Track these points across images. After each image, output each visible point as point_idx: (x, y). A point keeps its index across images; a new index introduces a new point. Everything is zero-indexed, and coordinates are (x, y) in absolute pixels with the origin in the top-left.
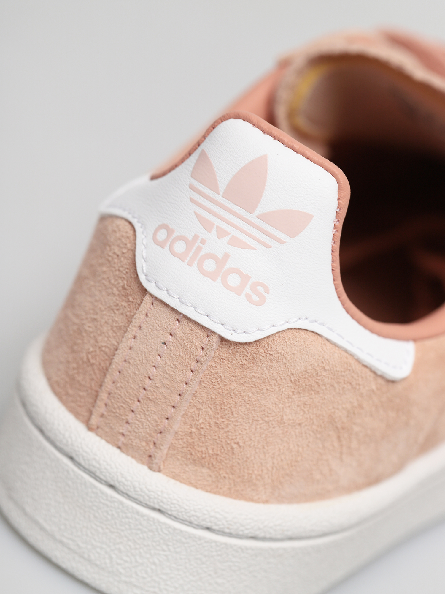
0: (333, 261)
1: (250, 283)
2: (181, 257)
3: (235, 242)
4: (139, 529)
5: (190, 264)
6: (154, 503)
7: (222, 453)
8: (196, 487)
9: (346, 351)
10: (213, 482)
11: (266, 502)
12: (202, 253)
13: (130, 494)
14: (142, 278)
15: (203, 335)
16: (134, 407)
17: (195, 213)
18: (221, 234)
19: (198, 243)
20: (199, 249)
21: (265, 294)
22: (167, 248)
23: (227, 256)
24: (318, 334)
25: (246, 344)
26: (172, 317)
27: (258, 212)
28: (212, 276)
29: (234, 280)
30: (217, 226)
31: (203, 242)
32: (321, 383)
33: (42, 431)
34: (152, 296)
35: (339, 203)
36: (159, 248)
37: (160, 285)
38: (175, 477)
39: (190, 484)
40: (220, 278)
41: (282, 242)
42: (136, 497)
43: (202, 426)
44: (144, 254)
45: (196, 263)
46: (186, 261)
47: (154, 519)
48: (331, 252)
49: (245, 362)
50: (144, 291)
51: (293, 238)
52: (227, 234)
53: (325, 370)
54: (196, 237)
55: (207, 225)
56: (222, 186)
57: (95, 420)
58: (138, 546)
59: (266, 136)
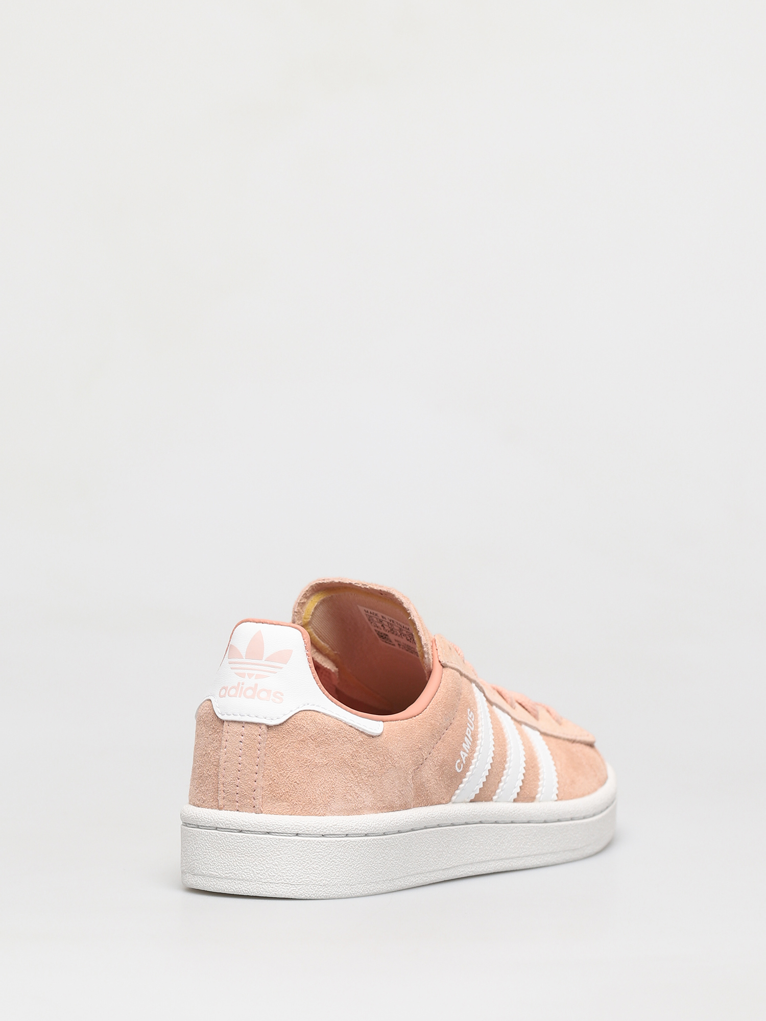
0: (313, 673)
1: (272, 693)
2: (235, 696)
3: (258, 677)
4: (262, 848)
5: (240, 697)
6: (264, 829)
7: (290, 790)
8: (283, 814)
9: (336, 719)
10: (291, 808)
11: (324, 815)
12: (244, 689)
13: (250, 829)
14: (220, 716)
15: (257, 728)
16: (237, 783)
17: (236, 673)
18: (250, 676)
19: (241, 685)
20: (242, 688)
21: (282, 697)
22: (227, 696)
23: (256, 685)
24: (318, 712)
25: (280, 724)
26: (240, 726)
27: (264, 658)
28: (252, 697)
29: (264, 695)
30: (248, 674)
31: (243, 684)
32: (329, 739)
33: (198, 827)
34: (227, 721)
35: (304, 642)
36: (224, 698)
37: (229, 713)
38: (271, 813)
39: (280, 813)
40: (256, 696)
41: (281, 668)
42: (253, 830)
43: (274, 778)
44: (217, 705)
45: (243, 695)
46: (238, 696)
47: (266, 838)
48: (309, 669)
49: (284, 735)
50: (223, 722)
51: (286, 664)
52: (253, 675)
53: (328, 730)
54: (239, 684)
55: (242, 675)
56: (244, 654)
57: (221, 803)
58: (264, 858)
59: (258, 624)
